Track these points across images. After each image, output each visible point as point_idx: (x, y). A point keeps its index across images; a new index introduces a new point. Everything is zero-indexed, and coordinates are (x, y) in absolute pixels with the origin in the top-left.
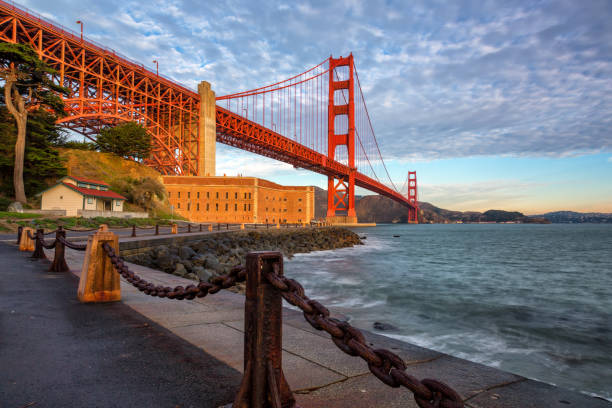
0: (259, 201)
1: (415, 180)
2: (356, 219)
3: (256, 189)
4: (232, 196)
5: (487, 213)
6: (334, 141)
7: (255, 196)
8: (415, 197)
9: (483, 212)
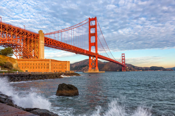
0: (51, 66)
1: (124, 56)
2: (98, 70)
3: (50, 62)
4: (43, 64)
5: (151, 67)
6: (91, 45)
7: (50, 64)
8: (124, 62)
9: (149, 67)
